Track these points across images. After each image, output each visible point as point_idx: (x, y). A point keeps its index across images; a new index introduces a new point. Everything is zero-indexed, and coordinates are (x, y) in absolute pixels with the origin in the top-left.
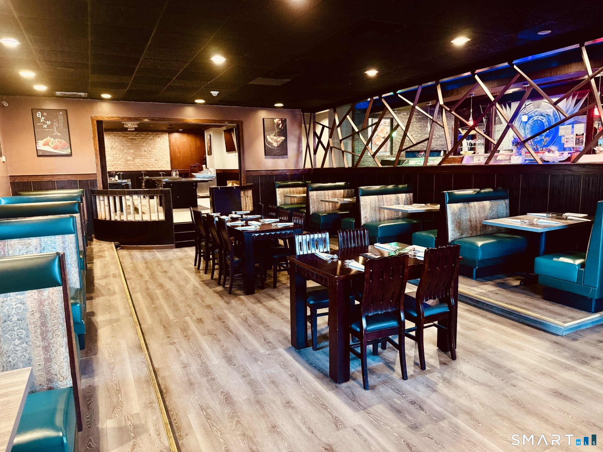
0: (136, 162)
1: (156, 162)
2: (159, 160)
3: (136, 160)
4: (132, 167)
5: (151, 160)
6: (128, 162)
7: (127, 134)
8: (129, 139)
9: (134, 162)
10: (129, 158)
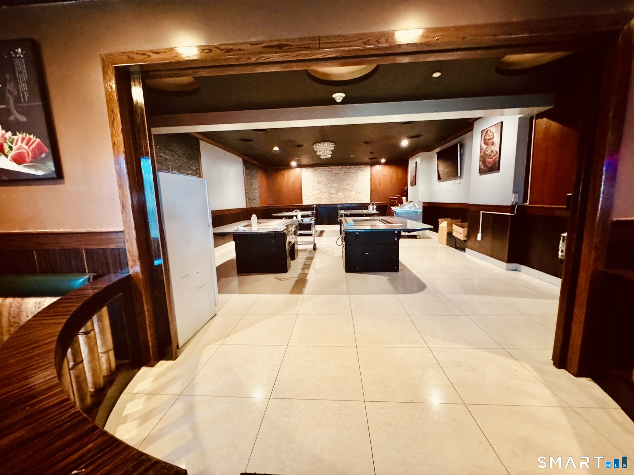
0: (338, 196)
1: (357, 195)
2: (359, 193)
3: (339, 193)
4: (335, 200)
5: (352, 193)
6: (332, 196)
7: (332, 169)
8: (334, 173)
9: (336, 196)
10: (332, 192)
